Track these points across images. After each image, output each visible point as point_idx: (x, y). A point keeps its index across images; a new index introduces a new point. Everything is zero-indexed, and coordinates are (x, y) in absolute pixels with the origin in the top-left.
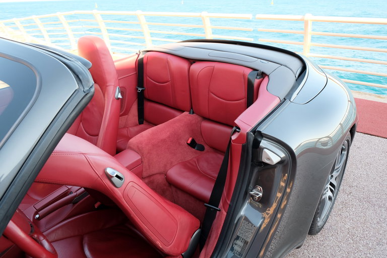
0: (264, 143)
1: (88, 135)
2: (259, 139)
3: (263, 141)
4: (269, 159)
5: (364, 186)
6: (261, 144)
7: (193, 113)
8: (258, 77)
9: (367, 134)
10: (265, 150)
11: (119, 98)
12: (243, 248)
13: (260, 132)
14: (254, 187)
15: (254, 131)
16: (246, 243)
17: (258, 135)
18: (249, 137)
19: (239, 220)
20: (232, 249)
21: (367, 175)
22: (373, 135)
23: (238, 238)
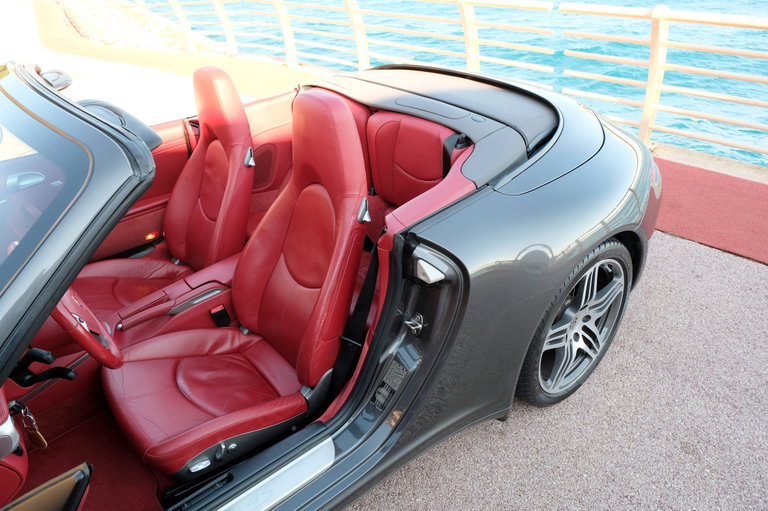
0: (420, 251)
1: (206, 218)
2: (413, 245)
3: (418, 248)
4: (424, 274)
5: (675, 343)
6: (415, 252)
7: (375, 194)
8: (459, 146)
9: (729, 252)
10: (420, 261)
11: (250, 166)
12: (387, 400)
13: (414, 235)
14: (413, 316)
15: (405, 234)
16: (392, 392)
17: (411, 239)
18: (396, 240)
19: (386, 360)
20: (374, 399)
21: (690, 325)
22: (741, 256)
23: (383, 385)
